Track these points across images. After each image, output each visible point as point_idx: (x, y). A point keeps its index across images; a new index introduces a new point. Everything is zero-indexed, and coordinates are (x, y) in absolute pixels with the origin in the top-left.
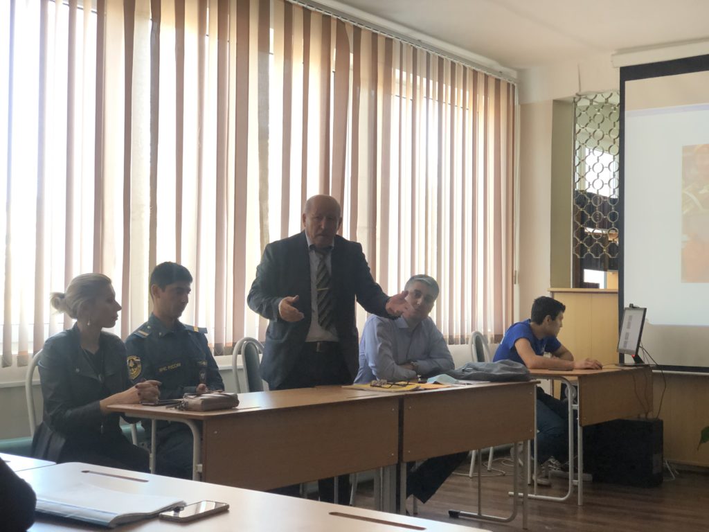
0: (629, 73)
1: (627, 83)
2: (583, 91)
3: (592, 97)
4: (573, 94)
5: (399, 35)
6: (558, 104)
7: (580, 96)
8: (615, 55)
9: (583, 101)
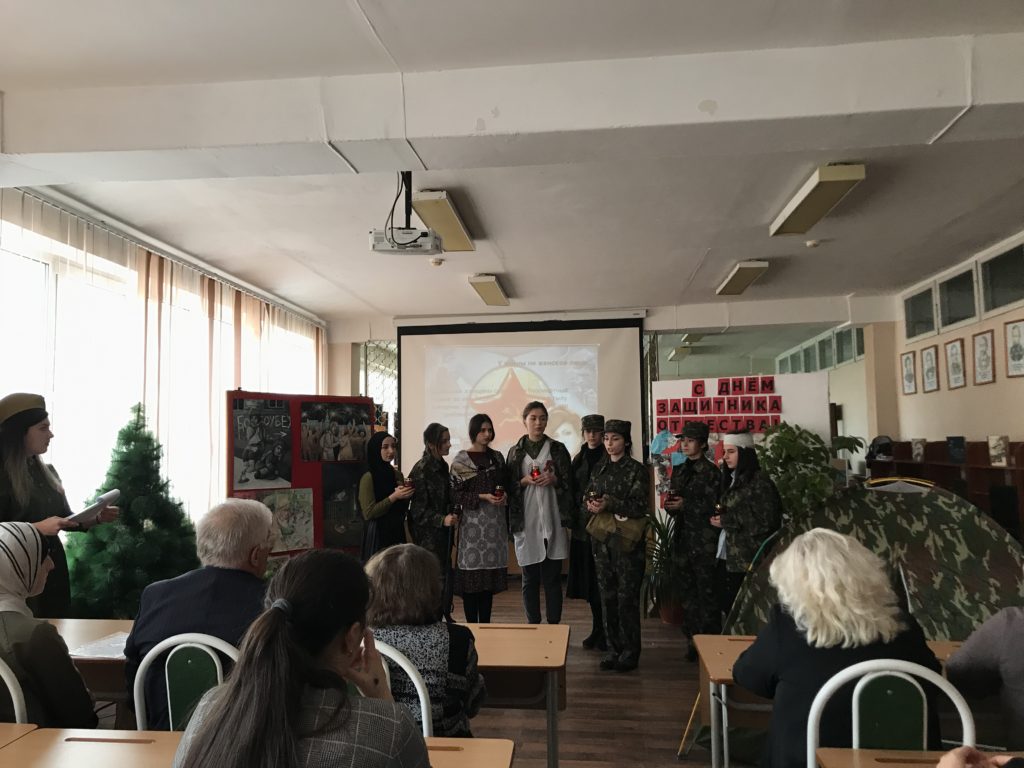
0: (403, 331)
1: (403, 337)
2: (374, 338)
3: (377, 343)
4: (366, 341)
6: (355, 347)
7: (369, 341)
8: (395, 319)
9: (371, 345)
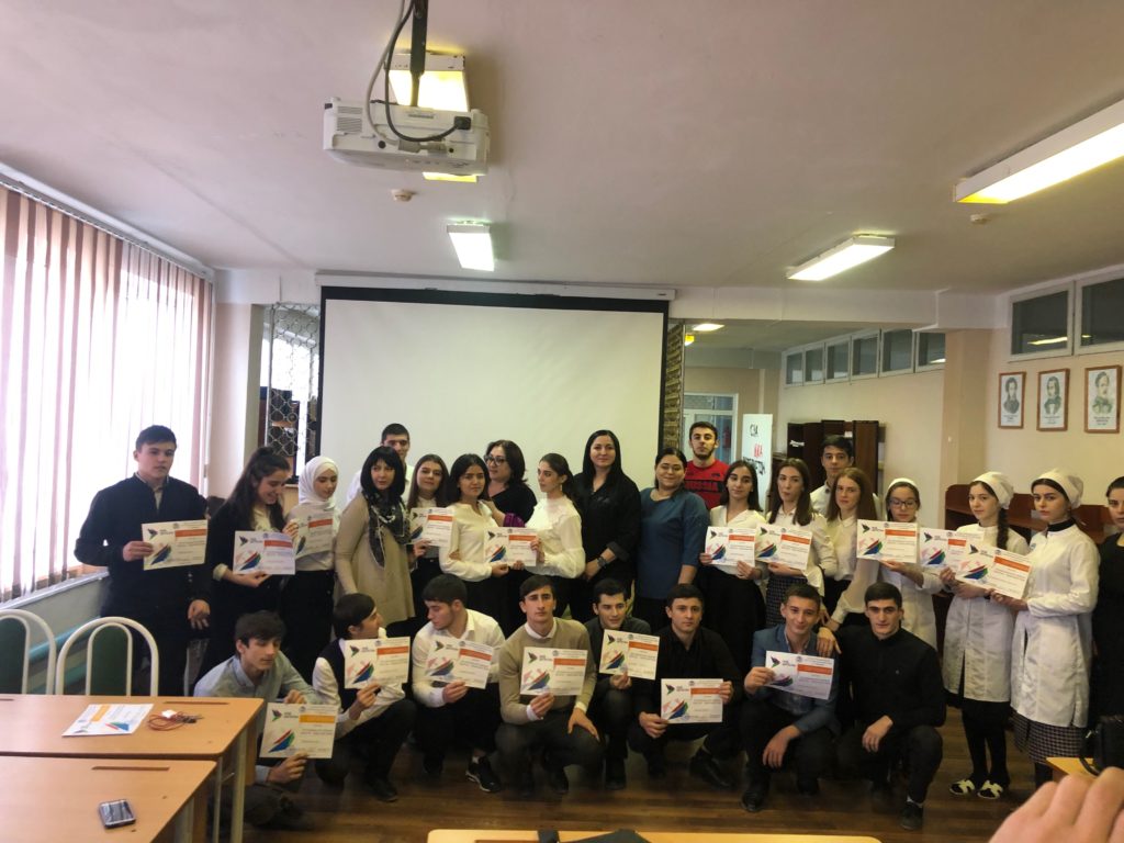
0: (329, 293)
1: (328, 302)
2: (284, 300)
3: (291, 307)
4: (274, 302)
5: (129, 236)
6: (257, 309)
7: (278, 304)
8: (317, 274)
9: (281, 308)
